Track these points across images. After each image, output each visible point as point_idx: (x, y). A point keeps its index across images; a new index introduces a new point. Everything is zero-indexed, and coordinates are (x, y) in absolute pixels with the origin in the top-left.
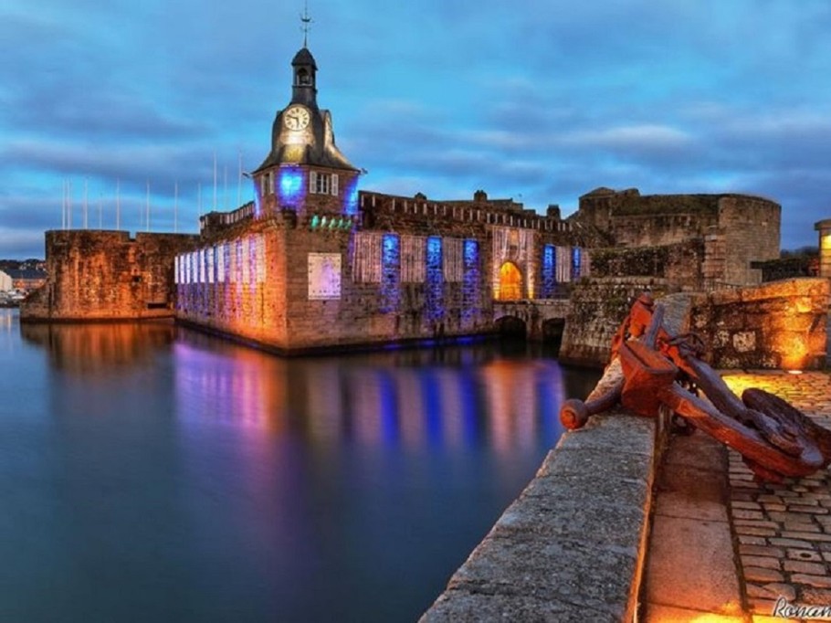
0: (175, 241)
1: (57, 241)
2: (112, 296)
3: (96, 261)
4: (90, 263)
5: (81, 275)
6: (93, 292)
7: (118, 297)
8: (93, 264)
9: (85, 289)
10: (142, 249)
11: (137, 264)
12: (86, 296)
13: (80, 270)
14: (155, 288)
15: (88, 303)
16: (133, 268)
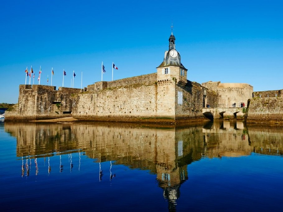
0: (74, 91)
1: (26, 89)
2: (49, 109)
3: (44, 96)
4: (41, 97)
5: (38, 101)
6: (42, 107)
7: (52, 109)
8: (43, 97)
9: (39, 106)
10: (62, 93)
11: (60, 98)
12: (39, 109)
13: (38, 99)
14: (66, 106)
15: (40, 111)
16: (58, 99)
